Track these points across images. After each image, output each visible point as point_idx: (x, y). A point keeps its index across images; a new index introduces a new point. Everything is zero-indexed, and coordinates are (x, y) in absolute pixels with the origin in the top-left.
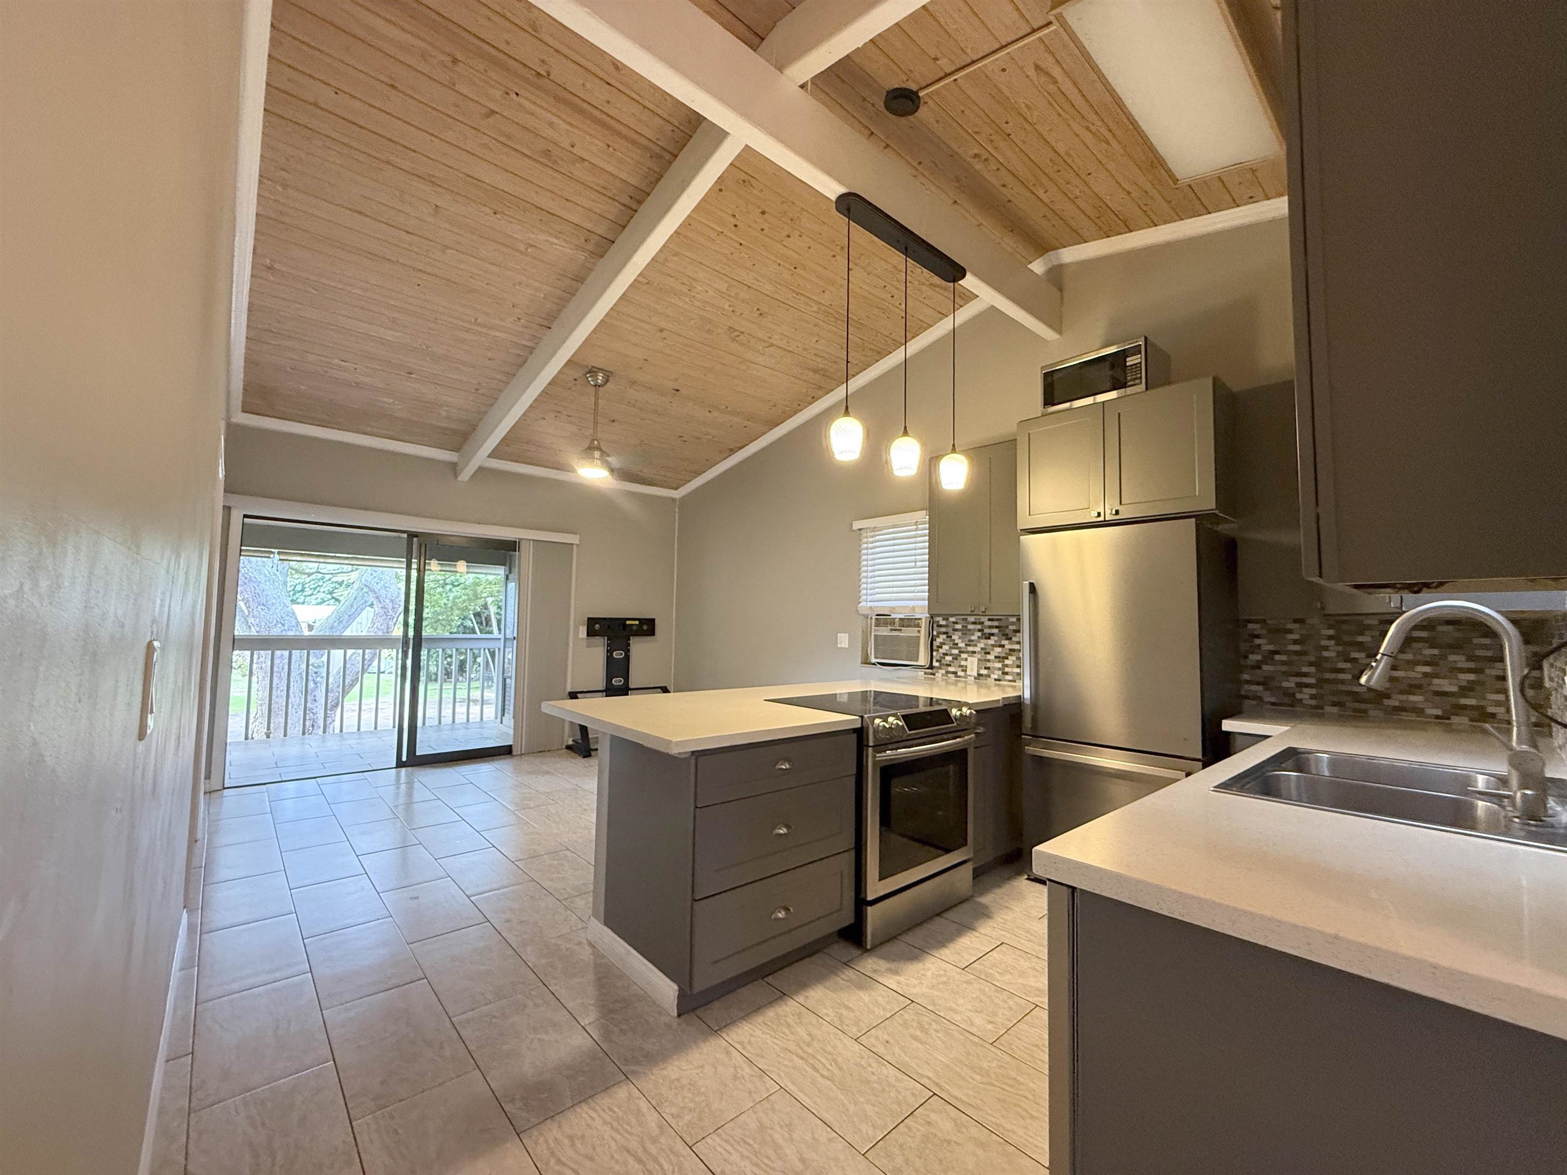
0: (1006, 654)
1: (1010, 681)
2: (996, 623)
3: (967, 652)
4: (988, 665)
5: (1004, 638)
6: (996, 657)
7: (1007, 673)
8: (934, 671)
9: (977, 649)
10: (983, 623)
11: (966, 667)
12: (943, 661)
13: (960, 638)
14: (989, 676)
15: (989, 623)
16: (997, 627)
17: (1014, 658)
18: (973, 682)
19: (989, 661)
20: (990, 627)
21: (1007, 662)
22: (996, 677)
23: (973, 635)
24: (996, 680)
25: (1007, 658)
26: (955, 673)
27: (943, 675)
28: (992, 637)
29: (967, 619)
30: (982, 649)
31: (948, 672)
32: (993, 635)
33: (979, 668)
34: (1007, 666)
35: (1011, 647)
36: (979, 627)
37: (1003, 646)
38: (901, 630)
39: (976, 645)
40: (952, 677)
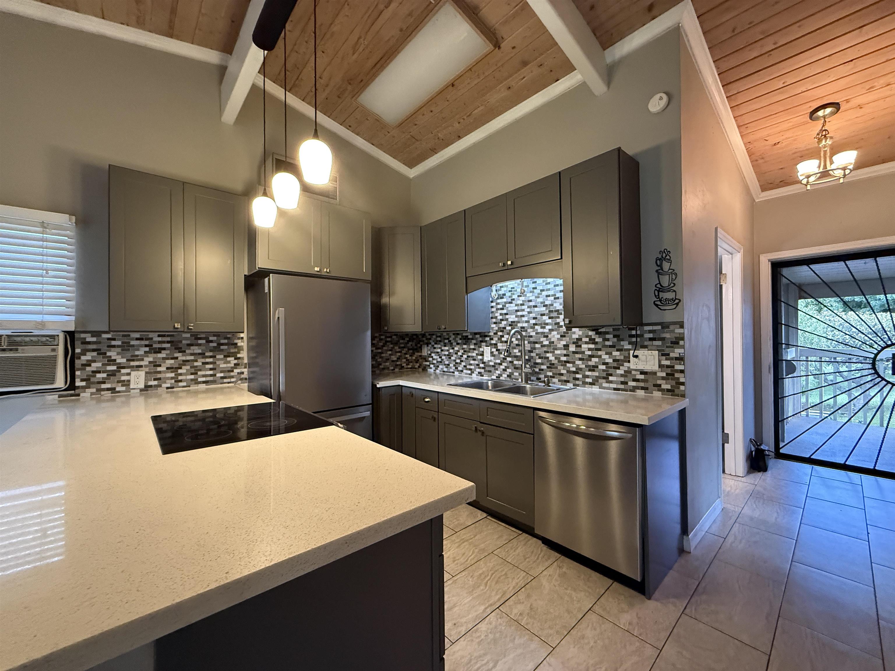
0: (179, 364)
1: (184, 387)
2: (168, 339)
3: (132, 367)
4: (159, 376)
5: (177, 351)
6: (167, 368)
7: (181, 381)
8: (77, 391)
9: (145, 363)
10: (152, 339)
11: (129, 381)
12: (92, 380)
13: (118, 354)
14: (160, 386)
15: (160, 339)
16: (168, 342)
17: (188, 367)
18: (139, 394)
19: (160, 372)
20: (160, 342)
21: (180, 371)
22: (169, 385)
23: (138, 350)
24: (167, 388)
25: (181, 368)
26: (113, 390)
27: (92, 394)
28: (163, 352)
29: (129, 335)
30: (150, 362)
31: (99, 390)
32: (164, 349)
33: (146, 380)
34: (181, 374)
35: (184, 358)
36: (147, 343)
37: (177, 358)
38: (17, 350)
39: (143, 360)
40: (108, 394)
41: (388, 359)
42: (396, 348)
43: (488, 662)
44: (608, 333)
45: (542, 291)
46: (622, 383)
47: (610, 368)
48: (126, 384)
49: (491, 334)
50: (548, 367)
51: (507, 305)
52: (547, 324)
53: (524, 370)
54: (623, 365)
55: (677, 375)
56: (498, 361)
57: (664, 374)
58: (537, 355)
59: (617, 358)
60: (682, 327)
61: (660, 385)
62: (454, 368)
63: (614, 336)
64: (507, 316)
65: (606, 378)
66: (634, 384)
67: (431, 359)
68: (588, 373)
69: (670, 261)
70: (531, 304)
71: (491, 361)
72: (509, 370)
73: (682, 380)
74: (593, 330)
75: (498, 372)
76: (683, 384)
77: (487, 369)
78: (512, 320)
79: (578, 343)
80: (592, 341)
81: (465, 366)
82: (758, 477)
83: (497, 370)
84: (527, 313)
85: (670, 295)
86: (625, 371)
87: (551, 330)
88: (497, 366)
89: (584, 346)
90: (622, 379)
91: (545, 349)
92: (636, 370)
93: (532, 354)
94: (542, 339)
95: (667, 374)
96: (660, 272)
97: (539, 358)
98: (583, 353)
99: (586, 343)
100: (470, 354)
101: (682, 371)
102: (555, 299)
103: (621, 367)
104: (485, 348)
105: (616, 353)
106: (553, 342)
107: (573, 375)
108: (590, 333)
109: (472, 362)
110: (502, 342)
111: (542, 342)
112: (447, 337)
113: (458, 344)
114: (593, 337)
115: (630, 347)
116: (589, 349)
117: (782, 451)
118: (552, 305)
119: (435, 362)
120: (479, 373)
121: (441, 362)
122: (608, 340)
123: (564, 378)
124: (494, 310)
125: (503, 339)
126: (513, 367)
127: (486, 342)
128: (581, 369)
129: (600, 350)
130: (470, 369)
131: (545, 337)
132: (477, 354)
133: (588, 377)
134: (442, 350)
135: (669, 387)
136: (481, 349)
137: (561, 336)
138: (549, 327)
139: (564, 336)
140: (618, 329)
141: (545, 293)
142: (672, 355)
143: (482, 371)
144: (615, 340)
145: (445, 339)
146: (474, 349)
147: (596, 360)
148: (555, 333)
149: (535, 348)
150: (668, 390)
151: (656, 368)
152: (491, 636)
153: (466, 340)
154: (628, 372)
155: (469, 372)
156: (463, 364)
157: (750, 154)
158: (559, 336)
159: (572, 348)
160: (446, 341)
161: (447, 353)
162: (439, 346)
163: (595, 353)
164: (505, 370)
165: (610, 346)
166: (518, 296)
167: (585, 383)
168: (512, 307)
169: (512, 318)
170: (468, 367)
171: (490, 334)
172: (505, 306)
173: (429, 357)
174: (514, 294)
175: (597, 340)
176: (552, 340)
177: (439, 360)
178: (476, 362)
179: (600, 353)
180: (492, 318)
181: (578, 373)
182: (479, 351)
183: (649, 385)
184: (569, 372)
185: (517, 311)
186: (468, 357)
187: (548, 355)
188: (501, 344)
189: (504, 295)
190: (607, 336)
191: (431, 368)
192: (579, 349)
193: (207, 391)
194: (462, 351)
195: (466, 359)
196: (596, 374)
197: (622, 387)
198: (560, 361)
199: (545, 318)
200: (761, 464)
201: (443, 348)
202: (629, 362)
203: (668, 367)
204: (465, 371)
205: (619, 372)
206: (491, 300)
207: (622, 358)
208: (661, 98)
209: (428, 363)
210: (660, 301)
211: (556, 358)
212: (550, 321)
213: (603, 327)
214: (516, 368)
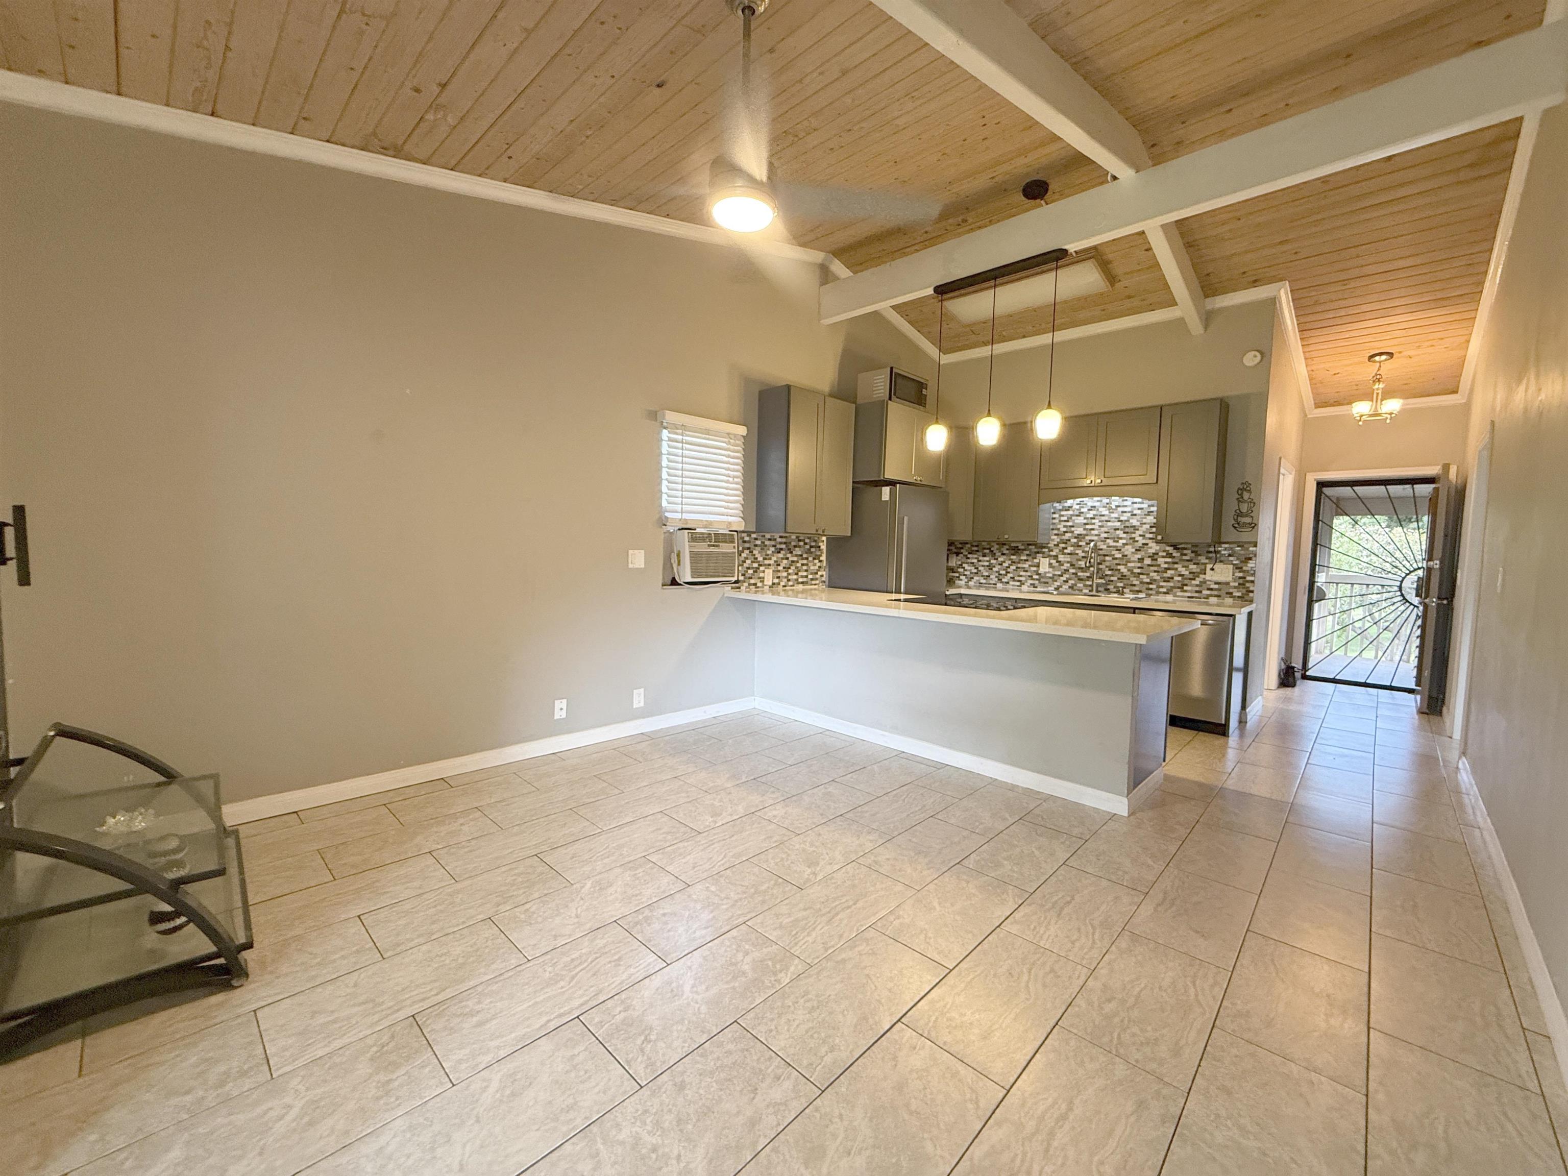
0: (790, 565)
2: (784, 540)
3: (765, 565)
4: (779, 575)
5: (788, 552)
6: (784, 568)
8: (740, 584)
9: (771, 562)
10: (776, 539)
11: (763, 578)
12: (747, 575)
13: (759, 553)
15: (780, 540)
16: (784, 543)
17: (794, 568)
19: (779, 571)
20: (781, 543)
21: (790, 571)
23: (769, 550)
24: (783, 586)
25: (790, 568)
26: (756, 585)
27: (746, 587)
28: (781, 552)
29: (765, 536)
30: (775, 561)
31: (750, 584)
32: (781, 549)
33: (773, 578)
34: (790, 574)
35: (792, 559)
37: (788, 559)
38: (718, 546)
39: (770, 559)
40: (752, 587)
44: (1185, 549)
45: (1117, 506)
46: (1197, 592)
47: (1186, 579)
48: (762, 580)
49: (1051, 545)
50: (1119, 579)
51: (1073, 518)
52: (1121, 538)
53: (1095, 581)
54: (1198, 577)
55: (1247, 585)
56: (1059, 573)
57: (1236, 584)
58: (1107, 567)
59: (1194, 571)
60: (1256, 546)
61: (1231, 593)
62: (997, 579)
63: (1192, 552)
64: (1073, 529)
65: (1181, 588)
66: (1208, 592)
67: (961, 570)
68: (1162, 584)
69: (1250, 491)
70: (1103, 518)
71: (1049, 572)
72: (1071, 582)
73: (1251, 589)
74: (1171, 546)
75: (1057, 584)
76: (1252, 592)
77: (1042, 580)
78: (1079, 533)
79: (1154, 557)
80: (1170, 555)
81: (1012, 578)
82: (1288, 691)
83: (1056, 581)
84: (1097, 527)
85: (1247, 520)
86: (1200, 582)
87: (1124, 544)
88: (1056, 578)
89: (1161, 561)
90: (1197, 589)
91: (1117, 561)
92: (1210, 581)
93: (1101, 566)
94: (1113, 553)
95: (1239, 584)
96: (1240, 500)
97: (1109, 570)
98: (1159, 565)
99: (1163, 557)
100: (1019, 565)
101: (1253, 582)
102: (1132, 515)
103: (1197, 579)
104: (1042, 559)
105: (1193, 567)
106: (1126, 556)
107: (1146, 586)
108: (1168, 548)
109: (1022, 573)
110: (1064, 554)
111: (1114, 555)
112: (988, 547)
113: (1003, 554)
114: (1170, 552)
115: (1207, 561)
116: (1166, 563)
117: (1308, 673)
118: (1128, 521)
119: (967, 573)
120: (1031, 584)
121: (976, 573)
122: (1185, 555)
123: (1136, 588)
124: (1056, 521)
125: (1066, 551)
126: (1076, 579)
127: (1044, 553)
128: (1155, 580)
129: (1176, 563)
130: (1020, 581)
131: (1117, 550)
132: (1030, 566)
133: (1162, 587)
134: (979, 561)
135: (1239, 594)
136: (1036, 561)
137: (1136, 550)
138: (1124, 541)
139: (1140, 550)
140: (1196, 546)
141: (1120, 509)
142: (1244, 568)
143: (1037, 582)
144: (1193, 555)
145: (985, 549)
146: (1027, 560)
147: (1172, 572)
148: (1126, 547)
149: (1104, 561)
150: (1239, 597)
151: (1230, 579)
153: (1016, 550)
154: (1204, 582)
155: (1018, 584)
156: (1010, 575)
157: (1311, 379)
158: (1134, 550)
159: (1148, 561)
160: (987, 551)
161: (987, 564)
162: (976, 556)
163: (1171, 566)
164: (1066, 581)
165: (1188, 561)
166: (1089, 510)
167: (1158, 593)
168: (1081, 520)
169: (1079, 531)
170: (1017, 578)
171: (1049, 545)
172: (1071, 518)
173: (958, 568)
174: (1083, 507)
175: (1174, 555)
176: (1126, 553)
177: (976, 571)
178: (1029, 574)
179: (1176, 566)
180: (1053, 529)
181: (1151, 584)
182: (1033, 562)
183: (1223, 593)
184: (1141, 583)
185: (1085, 524)
186: (1017, 568)
187: (1119, 567)
188: (1062, 556)
189: (1071, 507)
190: (1185, 552)
191: (961, 580)
192: (1154, 562)
193: (803, 592)
194: (1010, 562)
195: (1014, 570)
196: (1171, 584)
197: (1197, 595)
198: (1132, 573)
199: (1118, 532)
200: (1291, 679)
201: (981, 558)
202: (1205, 574)
203: (1240, 578)
204: (1011, 583)
205: (1193, 582)
206: (1052, 511)
207: (1198, 570)
208: (1255, 356)
209: (957, 575)
210: (1238, 524)
211: (1128, 570)
212: (1125, 535)
213: (1182, 543)
214: (1080, 580)
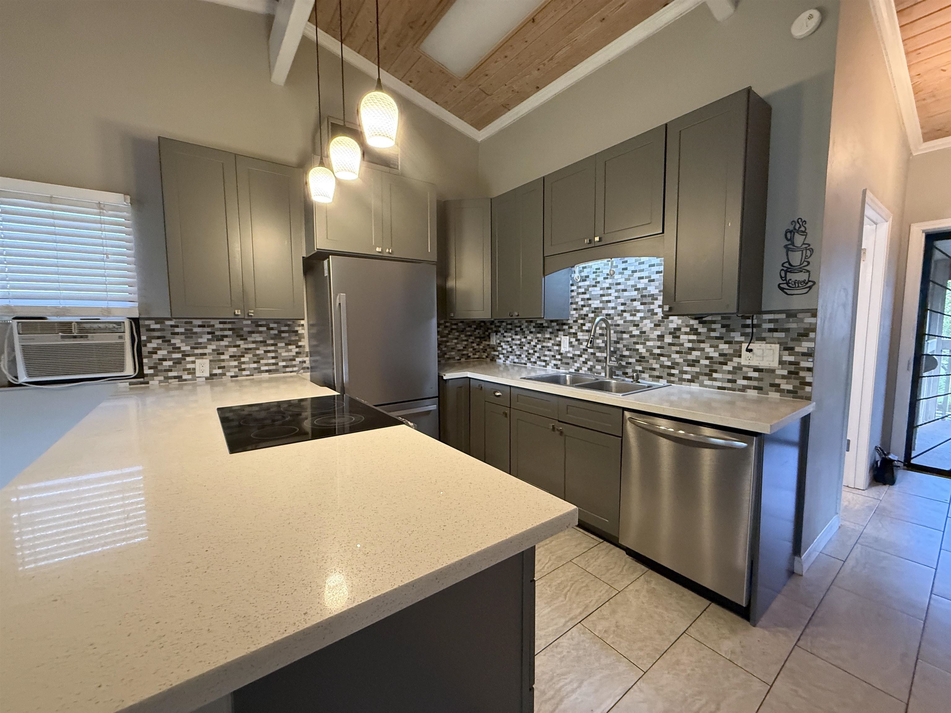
0: (242, 352)
1: (247, 375)
2: (230, 326)
3: (196, 355)
4: (223, 364)
5: (239, 338)
7: (244, 370)
8: (146, 379)
9: (208, 350)
10: (213, 326)
11: (194, 369)
12: (160, 367)
13: (182, 341)
14: (225, 374)
15: (221, 326)
16: (230, 329)
17: (251, 356)
18: (204, 383)
19: (223, 360)
20: (222, 330)
21: (243, 359)
22: (233, 374)
23: (201, 337)
24: (232, 377)
25: (243, 356)
26: (179, 378)
27: (160, 382)
28: (225, 339)
29: (191, 323)
30: (213, 350)
31: (167, 378)
32: (226, 336)
33: (211, 368)
34: (244, 363)
35: (246, 346)
36: (209, 330)
37: (239, 346)
38: (87, 337)
39: (206, 348)
40: (175, 382)
41: (453, 348)
42: (463, 336)
43: (571, 682)
44: (714, 322)
45: (634, 272)
46: (729, 381)
47: (715, 363)
48: (192, 372)
49: (571, 321)
50: (637, 361)
51: (590, 289)
52: (639, 311)
53: (608, 364)
54: (731, 360)
55: (802, 374)
56: (578, 353)
57: (785, 372)
58: (624, 346)
59: (725, 352)
60: (814, 315)
61: (779, 385)
62: (526, 359)
63: (723, 326)
64: (590, 302)
65: (709, 375)
66: (745, 382)
67: (500, 349)
68: (686, 368)
69: (804, 234)
70: (619, 287)
71: (569, 352)
72: (590, 363)
73: (808, 380)
74: (696, 319)
75: (577, 365)
76: (810, 384)
77: (564, 360)
78: (596, 306)
79: (675, 333)
80: (694, 331)
81: (539, 357)
82: (883, 490)
83: (576, 362)
84: (614, 298)
85: (801, 277)
86: (734, 367)
87: (642, 318)
88: (576, 358)
89: (684, 338)
90: (730, 377)
91: (635, 340)
92: (749, 367)
93: (618, 346)
94: (631, 328)
95: (790, 372)
96: (790, 248)
97: (627, 350)
98: (682, 345)
99: (686, 333)
100: (545, 344)
101: (810, 370)
102: (650, 281)
103: (729, 363)
104: (563, 337)
105: (724, 347)
106: (645, 332)
107: (667, 371)
108: (692, 322)
109: (547, 353)
110: (582, 331)
111: (631, 332)
112: (519, 325)
113: (531, 332)
114: (695, 327)
115: (742, 339)
116: (690, 341)
118: (646, 289)
119: (504, 352)
120: (555, 365)
121: (511, 352)
122: (714, 330)
123: (656, 373)
124: (574, 294)
125: (584, 328)
126: (595, 360)
127: (564, 330)
128: (678, 364)
129: (703, 342)
130: (545, 361)
131: (635, 325)
132: (553, 345)
133: (686, 373)
134: (513, 339)
135: (790, 387)
136: (558, 339)
137: (656, 325)
138: (641, 314)
139: (659, 325)
140: (729, 318)
141: (637, 275)
142: (797, 349)
143: (559, 363)
144: (724, 330)
145: (516, 327)
146: (550, 339)
147: (698, 353)
148: (645, 321)
149: (622, 339)
150: (789, 391)
151: (775, 364)
152: (574, 653)
153: (541, 328)
154: (739, 368)
155: (544, 364)
156: (537, 355)
157: (917, 90)
158: (652, 325)
159: (668, 339)
160: (518, 329)
161: (518, 342)
162: (510, 334)
163: (696, 345)
164: (585, 363)
165: (717, 338)
166: (605, 278)
167: (681, 380)
168: (597, 291)
169: (596, 304)
170: (542, 358)
171: (569, 322)
172: (588, 290)
173: (498, 346)
174: (599, 276)
175: (699, 331)
176: (644, 330)
177: (510, 350)
178: (552, 353)
179: (702, 345)
180: (572, 303)
181: (673, 368)
182: (555, 340)
183: (765, 384)
184: (662, 366)
185: (602, 295)
186: (543, 347)
187: (637, 347)
188: (581, 334)
189: (588, 277)
190: (714, 326)
191: (500, 359)
192: (676, 341)
193: (270, 380)
194: (536, 341)
195: (540, 349)
196: (697, 369)
197: (729, 385)
198: (652, 354)
199: (635, 303)
200: (887, 475)
201: (514, 337)
202: (740, 356)
203: (791, 363)
204: (538, 363)
205: (725, 368)
206: (571, 282)
207: (731, 351)
208: (811, 17)
209: (497, 353)
210: (787, 284)
211: (647, 351)
212: (642, 307)
213: (708, 315)
214: (598, 361)
